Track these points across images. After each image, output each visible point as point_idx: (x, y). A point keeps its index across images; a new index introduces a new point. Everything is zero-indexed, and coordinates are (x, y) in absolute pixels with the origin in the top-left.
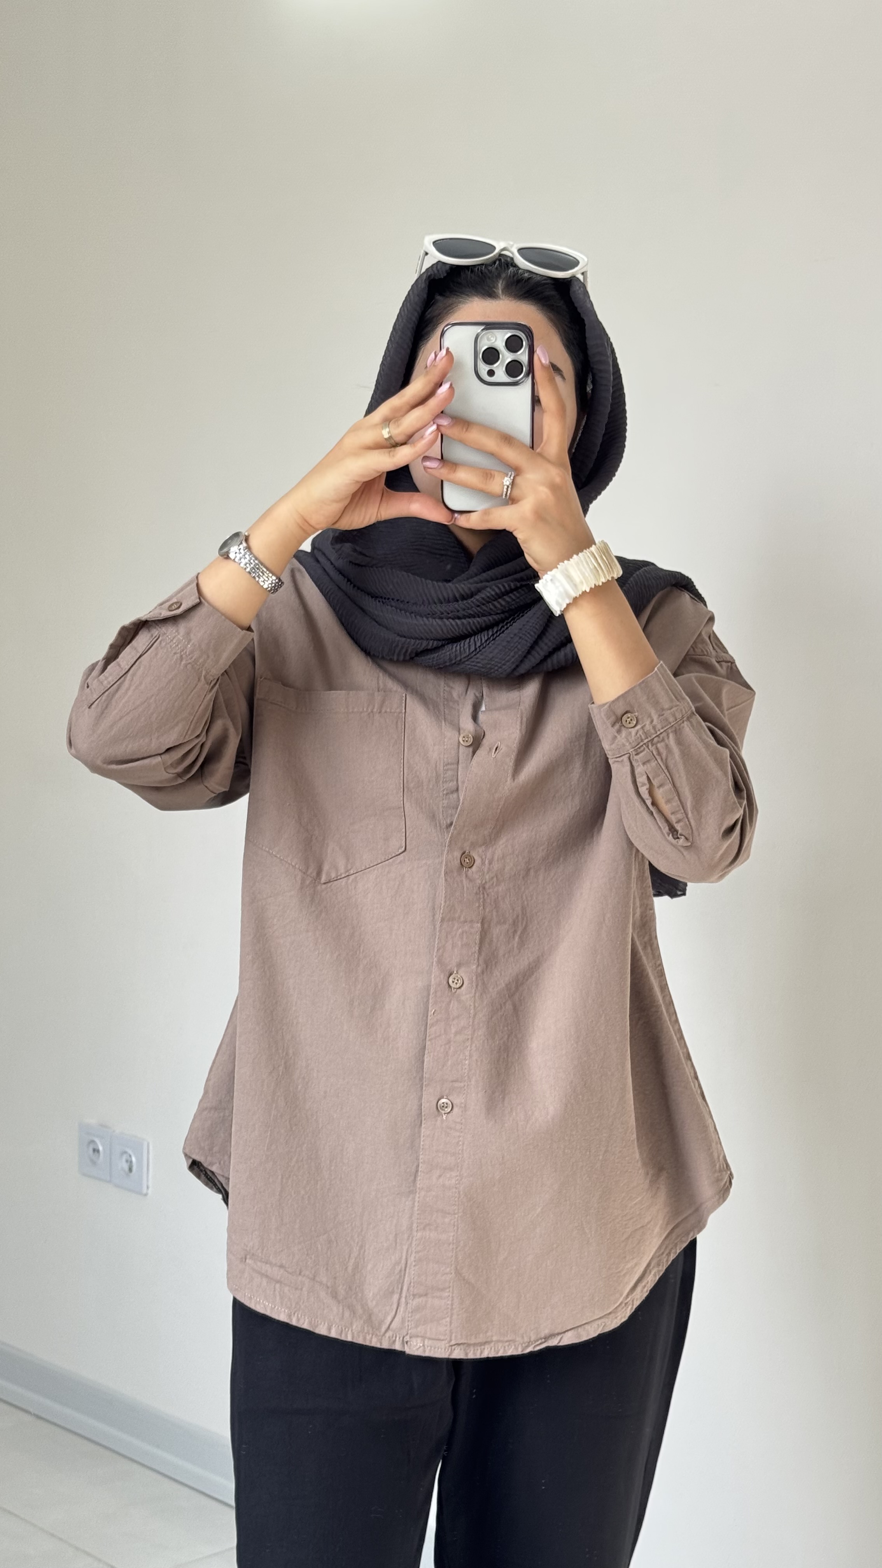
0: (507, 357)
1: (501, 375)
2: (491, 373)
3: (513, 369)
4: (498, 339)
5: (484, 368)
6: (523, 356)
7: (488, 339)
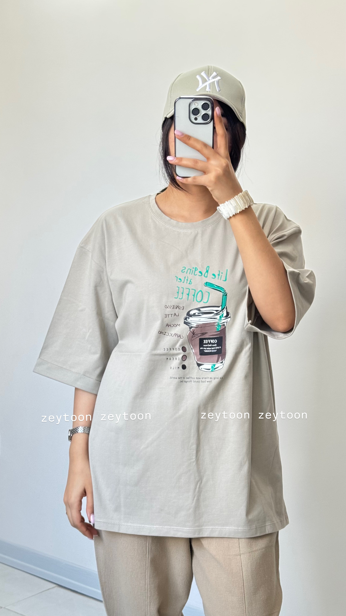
0: (203, 112)
1: (200, 120)
2: (196, 119)
3: (205, 117)
4: (199, 105)
5: (193, 117)
6: (209, 112)
7: (195, 104)
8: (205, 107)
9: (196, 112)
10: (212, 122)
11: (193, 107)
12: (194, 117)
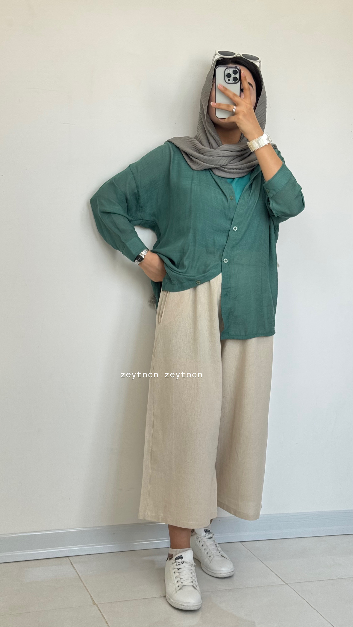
8: (235, 72)
9: (229, 76)
10: (239, 83)
11: (227, 72)
12: (228, 80)
